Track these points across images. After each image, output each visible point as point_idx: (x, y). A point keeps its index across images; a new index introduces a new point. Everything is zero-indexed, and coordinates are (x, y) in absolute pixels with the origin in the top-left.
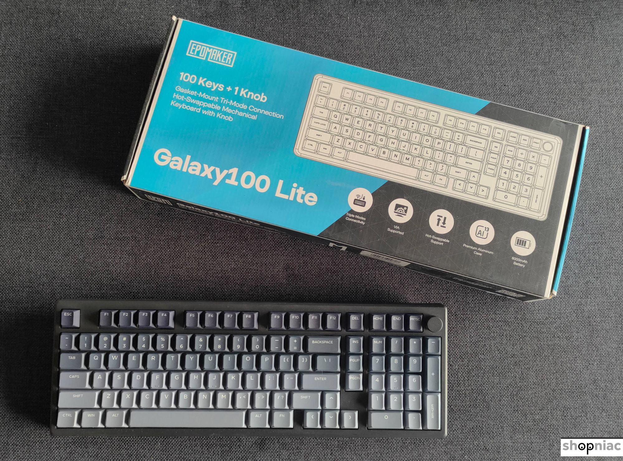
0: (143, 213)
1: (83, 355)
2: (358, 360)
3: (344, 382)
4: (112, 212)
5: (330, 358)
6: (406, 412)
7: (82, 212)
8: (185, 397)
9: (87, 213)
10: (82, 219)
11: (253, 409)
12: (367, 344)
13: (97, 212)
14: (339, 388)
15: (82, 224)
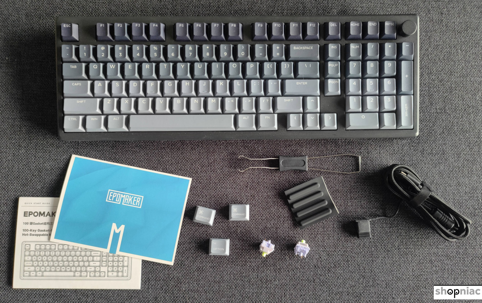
0: (98, 145)
1: (84, 65)
2: (336, 65)
3: (323, 87)
4: (69, 145)
5: (310, 64)
6: (380, 113)
7: (39, 143)
8: (178, 101)
9: (44, 145)
10: (40, 150)
11: (240, 113)
12: (345, 51)
13: (55, 144)
14: (318, 92)
15: (40, 155)
